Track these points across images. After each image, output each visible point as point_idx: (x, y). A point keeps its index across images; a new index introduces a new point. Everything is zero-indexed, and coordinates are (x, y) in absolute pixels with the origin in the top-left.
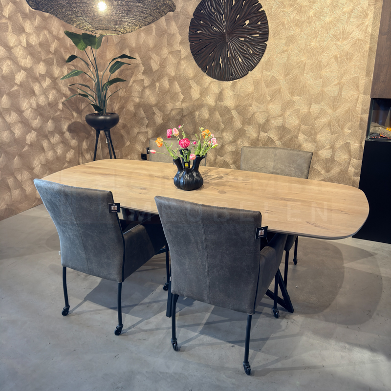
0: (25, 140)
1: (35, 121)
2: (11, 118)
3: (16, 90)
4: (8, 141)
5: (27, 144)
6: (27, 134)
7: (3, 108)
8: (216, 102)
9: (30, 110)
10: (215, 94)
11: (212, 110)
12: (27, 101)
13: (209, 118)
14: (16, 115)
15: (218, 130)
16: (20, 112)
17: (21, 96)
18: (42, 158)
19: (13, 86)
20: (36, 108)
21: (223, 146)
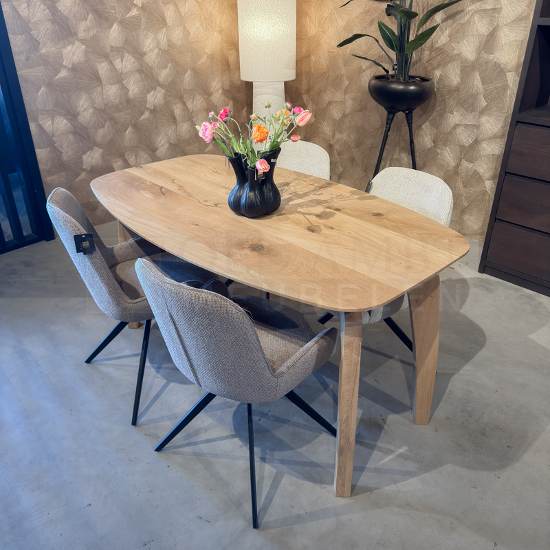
0: (146, 101)
1: (164, 71)
2: (124, 64)
3: (134, 17)
4: (117, 101)
5: (148, 109)
6: (148, 92)
7: (112, 47)
8: (479, 52)
9: (156, 51)
10: (479, 36)
11: (467, 69)
12: (151, 36)
13: (458, 84)
14: (133, 59)
15: (473, 110)
16: (139, 55)
17: (142, 27)
18: (171, 132)
19: (129, 10)
20: (166, 49)
21: (477, 142)
